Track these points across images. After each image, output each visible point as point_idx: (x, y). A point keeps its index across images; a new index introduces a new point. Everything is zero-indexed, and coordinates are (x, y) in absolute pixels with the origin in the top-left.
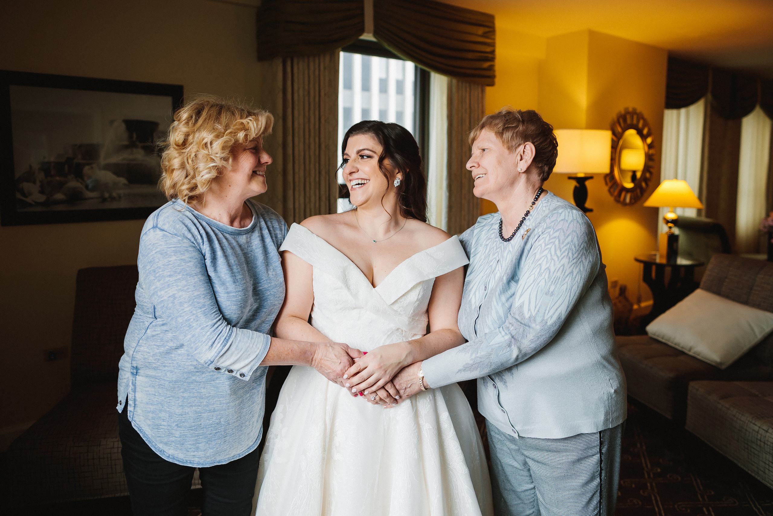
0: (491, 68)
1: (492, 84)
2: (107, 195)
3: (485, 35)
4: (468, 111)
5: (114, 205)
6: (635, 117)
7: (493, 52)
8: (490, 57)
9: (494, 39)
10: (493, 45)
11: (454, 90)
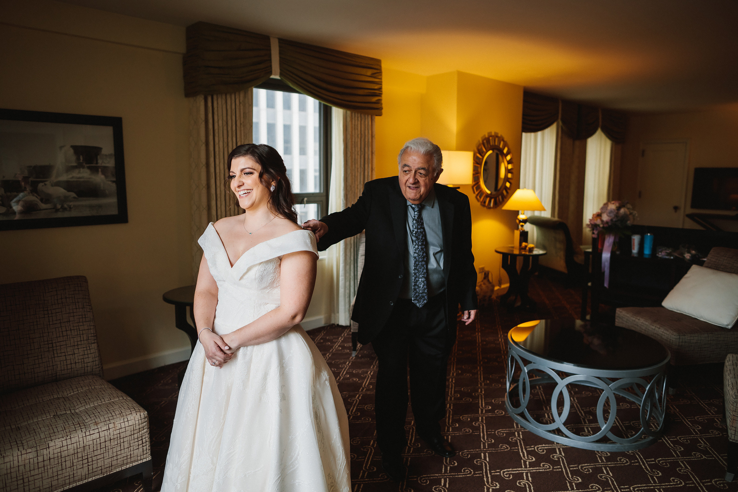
0: (379, 102)
1: (380, 115)
2: (59, 206)
3: (373, 76)
4: (359, 136)
5: (66, 214)
6: (497, 139)
7: (380, 89)
8: (378, 93)
9: (381, 79)
10: (380, 83)
11: (349, 119)
